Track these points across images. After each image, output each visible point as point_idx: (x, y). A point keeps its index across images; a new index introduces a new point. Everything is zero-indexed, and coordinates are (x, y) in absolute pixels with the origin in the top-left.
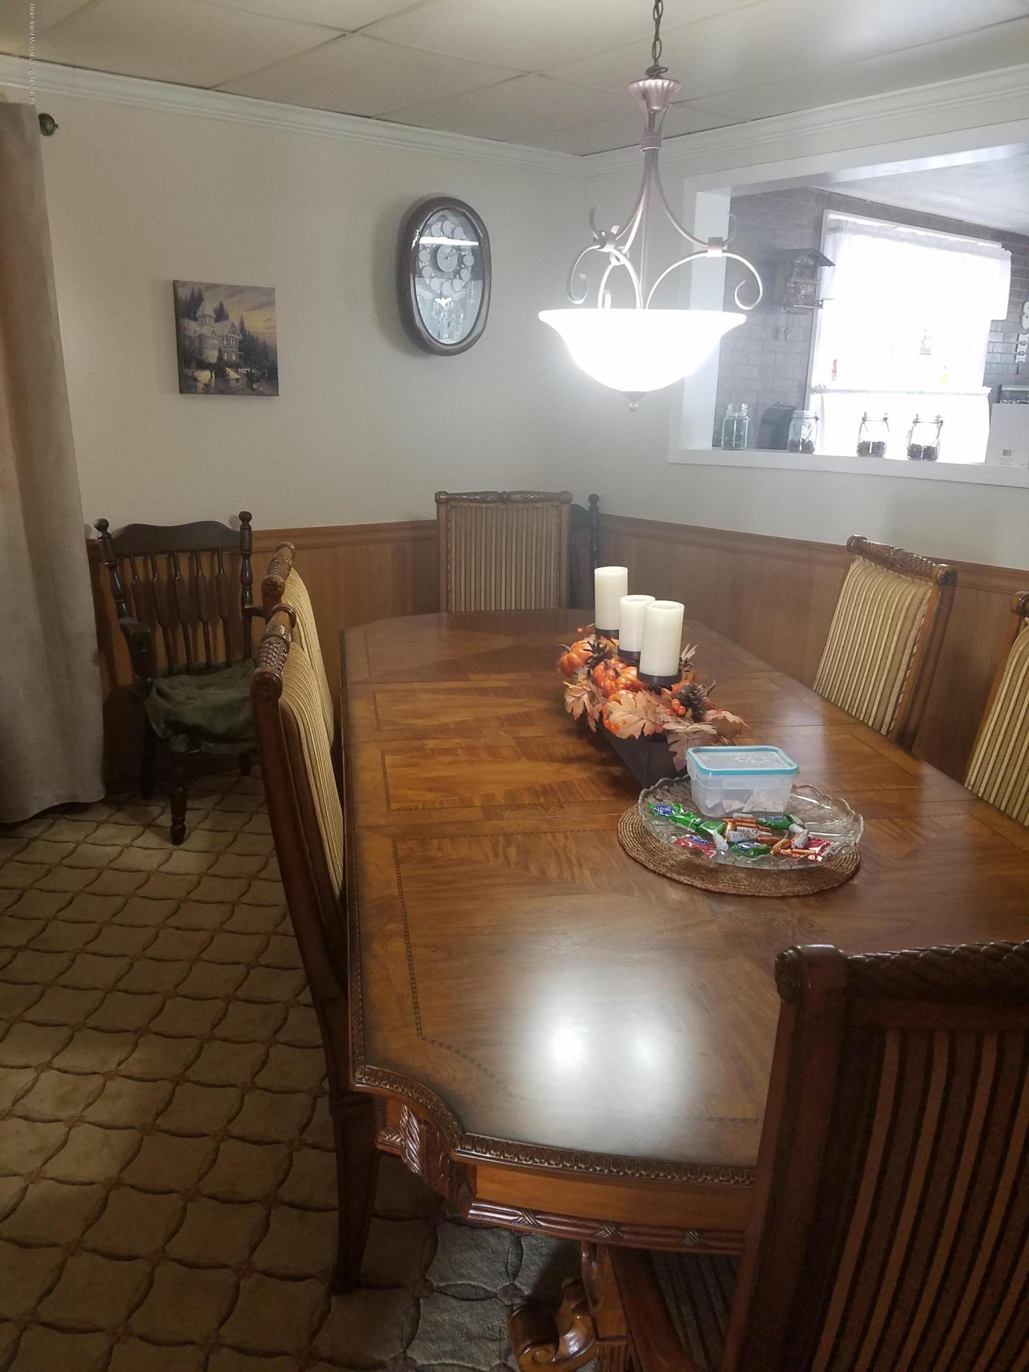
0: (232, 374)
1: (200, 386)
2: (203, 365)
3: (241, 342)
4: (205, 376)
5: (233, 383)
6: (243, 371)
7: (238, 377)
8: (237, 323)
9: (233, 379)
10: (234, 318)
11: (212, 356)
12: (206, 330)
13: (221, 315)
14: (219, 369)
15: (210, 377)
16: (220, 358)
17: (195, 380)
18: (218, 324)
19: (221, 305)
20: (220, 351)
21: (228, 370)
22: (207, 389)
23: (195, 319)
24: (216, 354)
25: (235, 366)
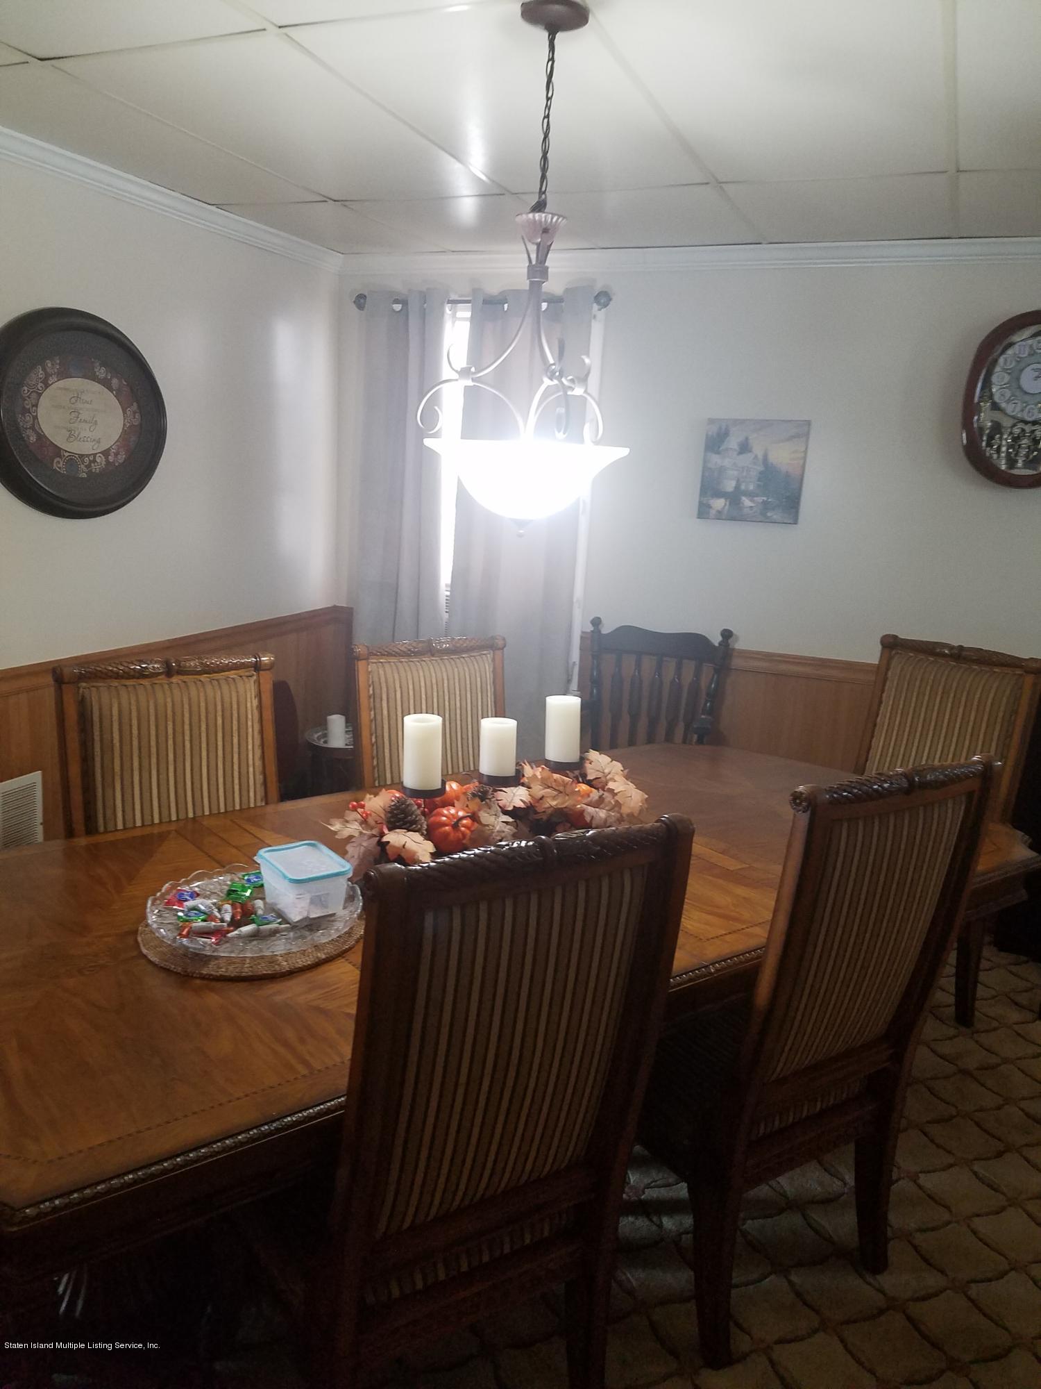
0: (747, 502)
1: (713, 512)
2: (719, 494)
3: (761, 473)
4: (719, 504)
5: (746, 511)
6: (760, 499)
7: (753, 505)
8: (760, 456)
9: (747, 508)
10: (758, 450)
11: (730, 486)
12: (727, 462)
13: (744, 448)
14: (734, 498)
15: (723, 504)
16: (737, 488)
17: (709, 507)
18: (741, 457)
19: (747, 439)
20: (738, 481)
21: (744, 498)
22: (719, 516)
23: (718, 453)
24: (733, 483)
25: (751, 495)
